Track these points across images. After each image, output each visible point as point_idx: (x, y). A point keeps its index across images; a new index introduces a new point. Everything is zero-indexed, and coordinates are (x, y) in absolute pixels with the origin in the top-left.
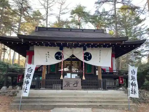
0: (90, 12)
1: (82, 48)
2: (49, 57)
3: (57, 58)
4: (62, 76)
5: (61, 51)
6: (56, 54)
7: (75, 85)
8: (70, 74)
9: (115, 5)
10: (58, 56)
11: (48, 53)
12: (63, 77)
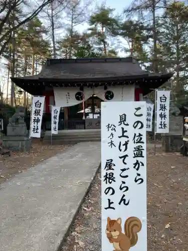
0: (120, 18)
1: (103, 87)
2: (69, 98)
3: (78, 99)
4: (84, 117)
5: (81, 92)
6: (76, 95)
7: (98, 124)
8: (92, 115)
9: (153, 12)
10: (79, 96)
11: (68, 93)
12: (86, 117)
